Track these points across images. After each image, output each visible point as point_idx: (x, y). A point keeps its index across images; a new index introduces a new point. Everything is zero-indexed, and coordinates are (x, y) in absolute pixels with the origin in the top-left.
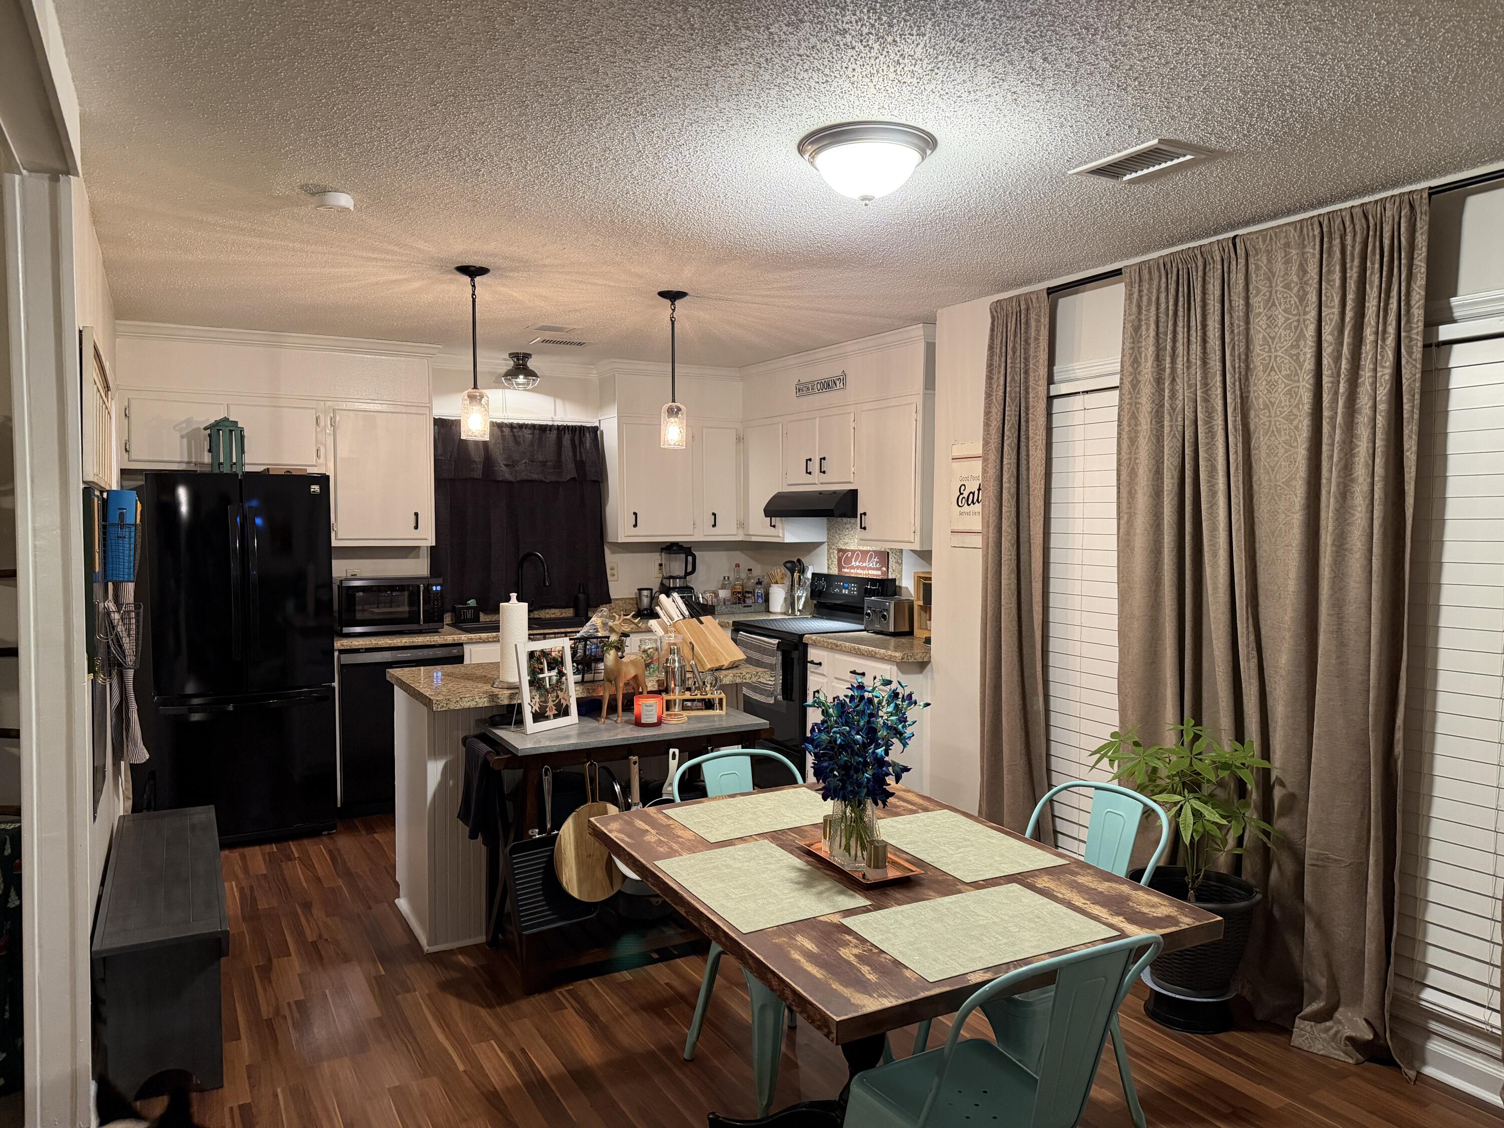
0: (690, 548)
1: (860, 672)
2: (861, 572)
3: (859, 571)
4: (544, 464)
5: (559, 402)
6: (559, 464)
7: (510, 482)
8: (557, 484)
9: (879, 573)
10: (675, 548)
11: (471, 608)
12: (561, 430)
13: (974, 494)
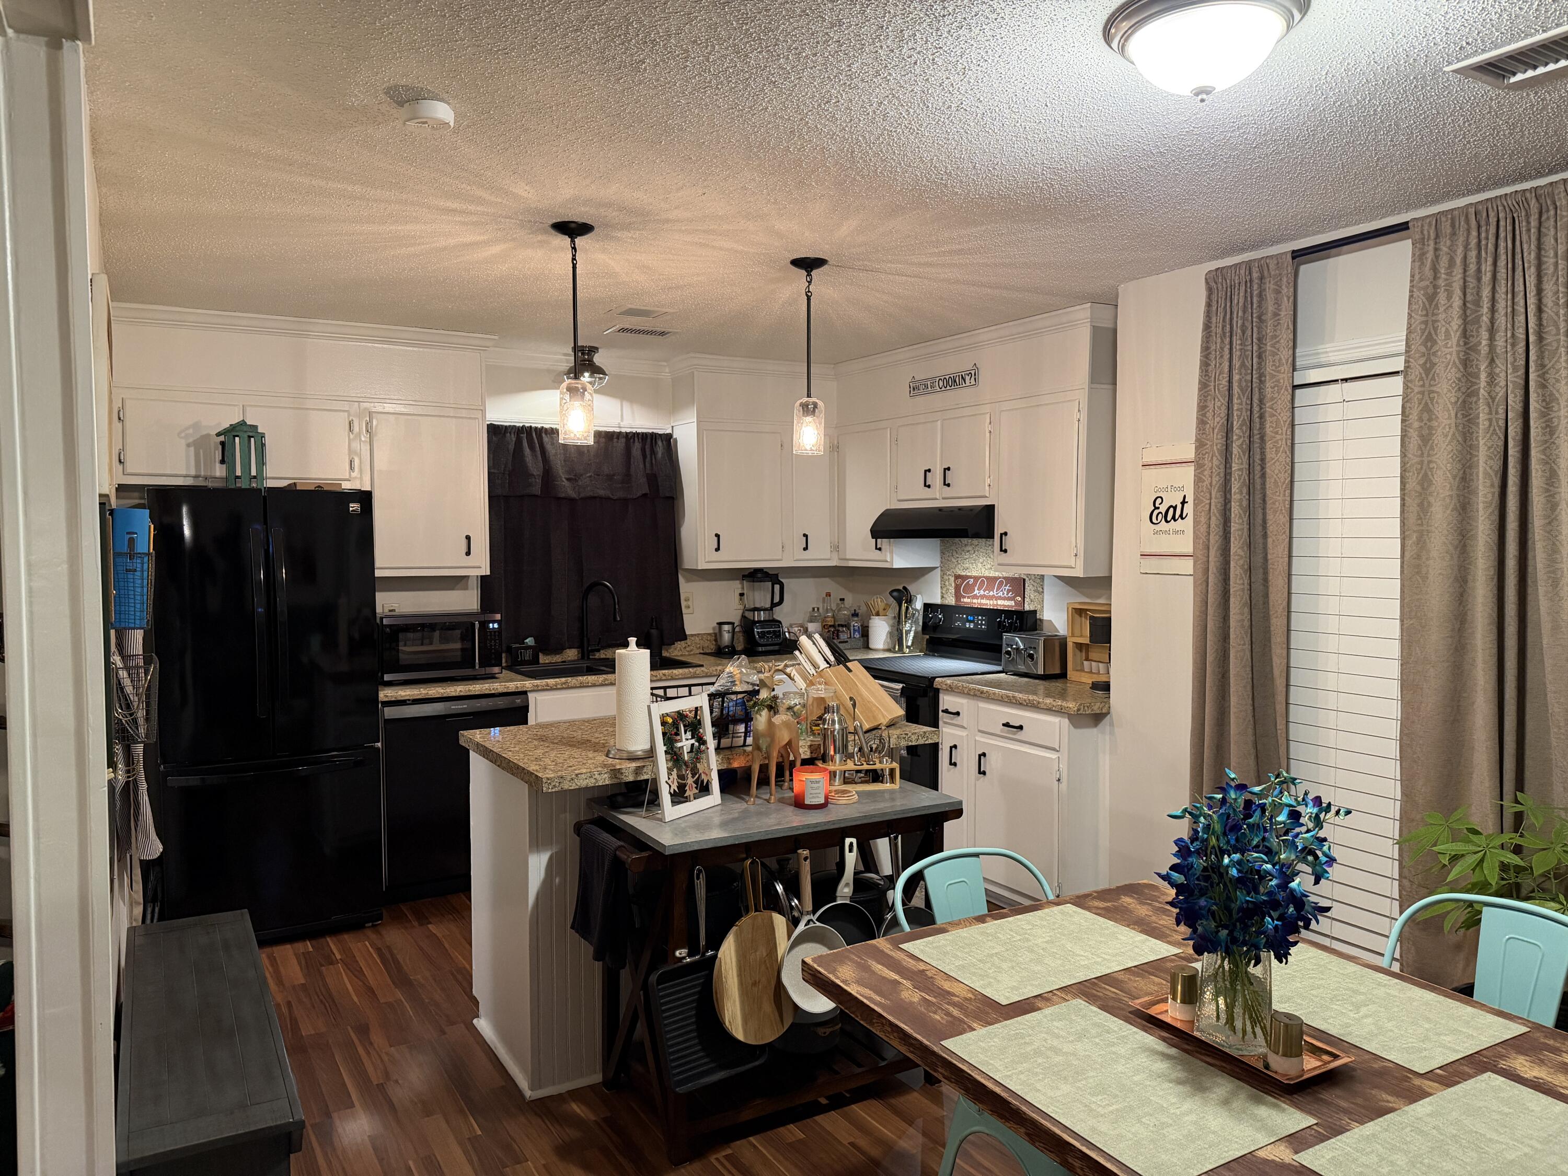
0: (777, 575)
1: (1017, 725)
2: (988, 602)
3: (984, 601)
4: (610, 477)
5: (626, 406)
6: (627, 476)
7: (572, 500)
8: (625, 501)
9: (1012, 603)
10: (759, 575)
11: (529, 647)
12: (630, 438)
13: (1175, 508)
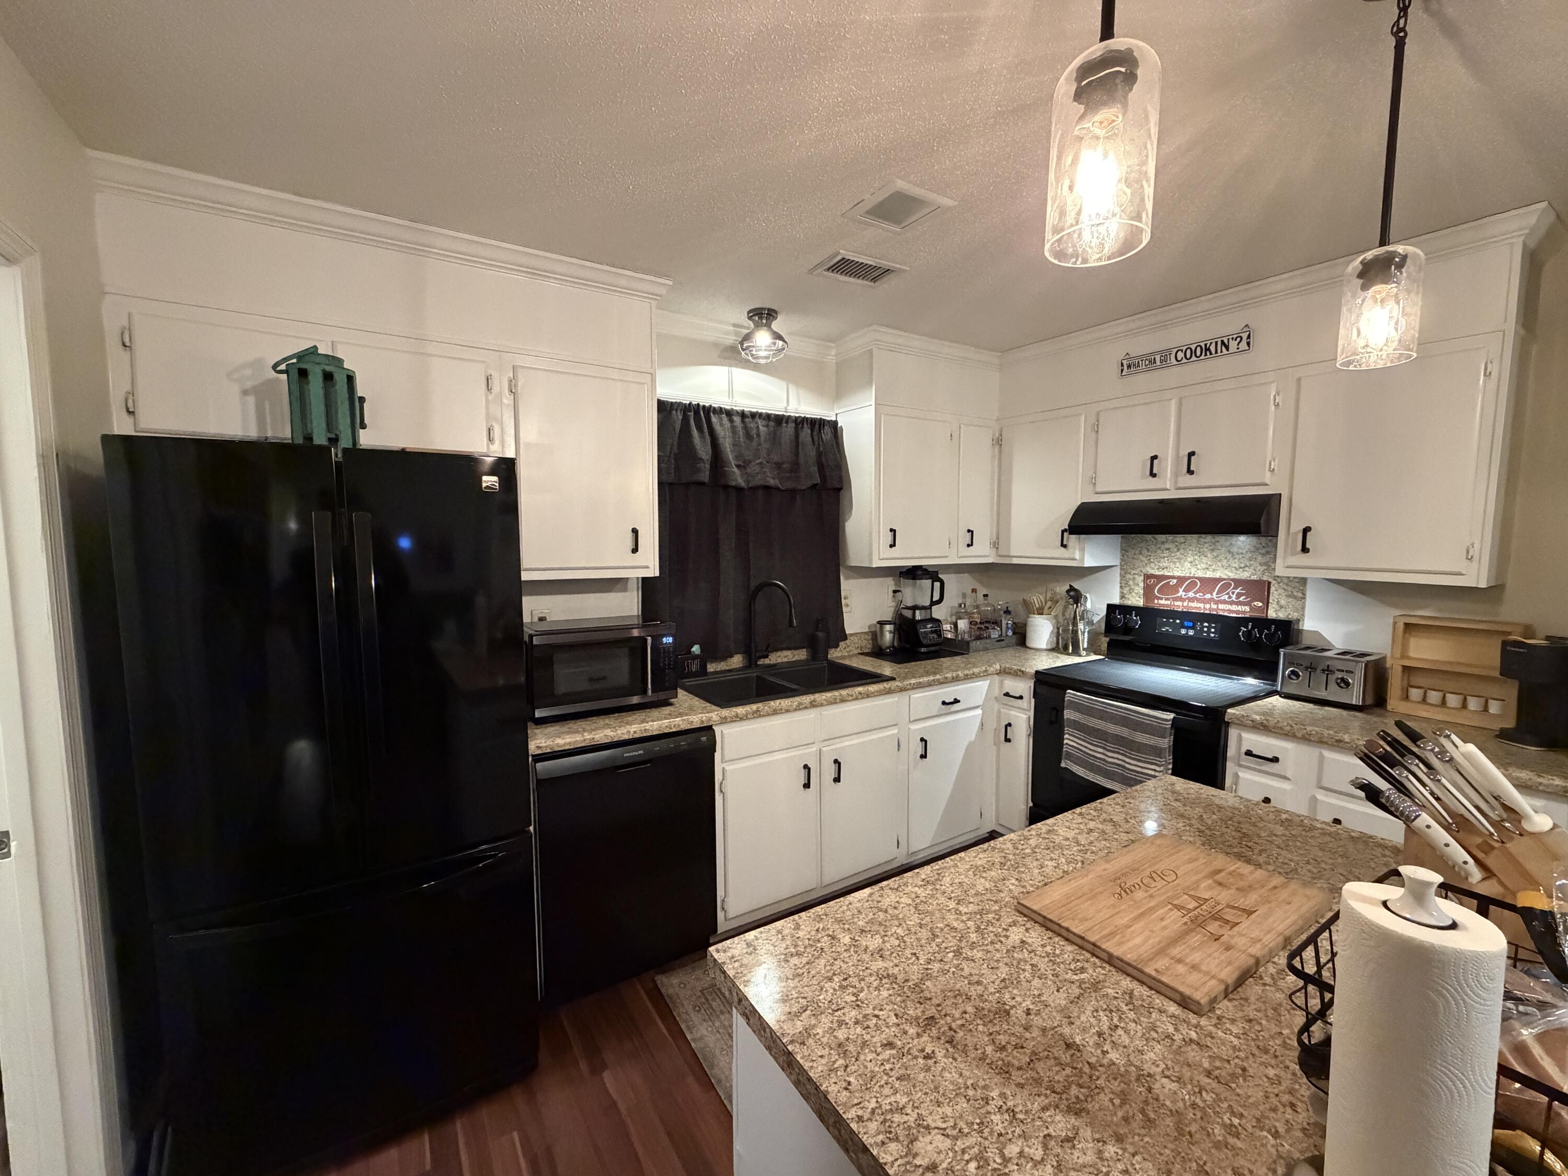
0: (937, 572)
4: (778, 466)
5: (792, 388)
6: (795, 466)
7: (739, 489)
8: (793, 492)
10: (920, 572)
11: (696, 657)
12: (800, 422)
